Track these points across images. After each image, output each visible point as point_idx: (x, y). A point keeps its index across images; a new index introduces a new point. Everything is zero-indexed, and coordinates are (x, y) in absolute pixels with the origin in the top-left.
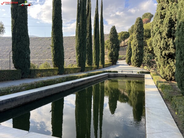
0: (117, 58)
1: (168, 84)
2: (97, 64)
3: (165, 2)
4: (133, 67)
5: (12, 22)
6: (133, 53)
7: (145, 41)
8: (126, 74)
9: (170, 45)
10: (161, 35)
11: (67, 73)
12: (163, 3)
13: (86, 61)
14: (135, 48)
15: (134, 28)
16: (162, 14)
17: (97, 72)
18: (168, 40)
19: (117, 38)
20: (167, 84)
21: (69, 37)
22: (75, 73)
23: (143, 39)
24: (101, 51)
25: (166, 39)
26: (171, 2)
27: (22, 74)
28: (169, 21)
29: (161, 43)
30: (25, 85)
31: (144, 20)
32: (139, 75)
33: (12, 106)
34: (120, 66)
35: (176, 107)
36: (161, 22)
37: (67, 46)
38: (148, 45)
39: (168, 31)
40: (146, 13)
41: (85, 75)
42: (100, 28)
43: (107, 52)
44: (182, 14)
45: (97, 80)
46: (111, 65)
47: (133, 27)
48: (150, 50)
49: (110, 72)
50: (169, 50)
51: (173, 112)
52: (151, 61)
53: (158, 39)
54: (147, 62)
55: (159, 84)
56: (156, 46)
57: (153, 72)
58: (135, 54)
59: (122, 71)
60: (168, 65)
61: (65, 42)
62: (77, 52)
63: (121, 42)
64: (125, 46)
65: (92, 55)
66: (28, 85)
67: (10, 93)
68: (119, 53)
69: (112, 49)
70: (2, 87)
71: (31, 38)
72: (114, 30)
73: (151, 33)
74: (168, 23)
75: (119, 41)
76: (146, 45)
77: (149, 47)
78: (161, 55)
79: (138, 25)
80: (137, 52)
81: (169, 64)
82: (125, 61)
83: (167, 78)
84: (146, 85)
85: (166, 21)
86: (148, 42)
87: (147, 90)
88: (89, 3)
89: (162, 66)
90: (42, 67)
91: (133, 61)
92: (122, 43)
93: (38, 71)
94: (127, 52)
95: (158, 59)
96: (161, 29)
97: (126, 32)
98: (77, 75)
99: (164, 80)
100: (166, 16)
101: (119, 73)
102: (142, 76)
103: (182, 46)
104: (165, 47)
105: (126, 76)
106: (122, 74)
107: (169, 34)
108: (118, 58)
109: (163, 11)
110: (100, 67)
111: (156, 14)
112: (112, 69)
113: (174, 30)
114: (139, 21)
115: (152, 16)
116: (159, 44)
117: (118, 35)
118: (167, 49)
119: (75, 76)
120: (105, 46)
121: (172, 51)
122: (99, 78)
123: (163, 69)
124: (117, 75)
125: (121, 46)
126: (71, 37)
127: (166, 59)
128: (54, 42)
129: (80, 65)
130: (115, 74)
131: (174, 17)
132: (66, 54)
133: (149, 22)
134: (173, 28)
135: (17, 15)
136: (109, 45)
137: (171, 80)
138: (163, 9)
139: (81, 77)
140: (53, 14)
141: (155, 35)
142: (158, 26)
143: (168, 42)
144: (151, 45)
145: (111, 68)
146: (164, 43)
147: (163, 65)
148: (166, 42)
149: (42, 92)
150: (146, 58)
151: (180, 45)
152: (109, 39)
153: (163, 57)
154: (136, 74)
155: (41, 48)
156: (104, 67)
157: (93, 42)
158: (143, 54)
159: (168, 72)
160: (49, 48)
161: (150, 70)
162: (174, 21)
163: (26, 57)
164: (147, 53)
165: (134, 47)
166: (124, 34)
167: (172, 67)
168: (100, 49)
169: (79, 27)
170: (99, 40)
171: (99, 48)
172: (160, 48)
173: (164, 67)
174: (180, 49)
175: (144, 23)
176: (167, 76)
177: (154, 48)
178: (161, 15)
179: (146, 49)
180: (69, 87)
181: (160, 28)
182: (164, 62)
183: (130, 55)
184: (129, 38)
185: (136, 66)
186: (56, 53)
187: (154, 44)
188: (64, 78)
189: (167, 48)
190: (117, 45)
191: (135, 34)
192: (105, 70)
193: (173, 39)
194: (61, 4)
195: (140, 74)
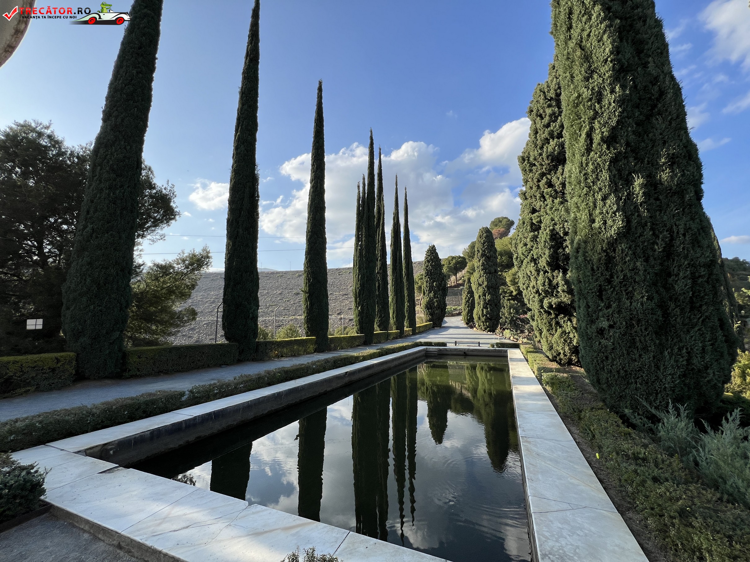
0: (442, 311)
1: (565, 375)
2: (400, 326)
3: (538, 198)
4: (480, 332)
5: (228, 245)
6: (476, 302)
7: (500, 275)
8: (465, 349)
9: (558, 287)
10: (535, 264)
11: (335, 349)
12: (534, 200)
13: (376, 320)
14: (481, 290)
15: (476, 250)
16: (534, 221)
17: (401, 345)
18: (553, 276)
19: (441, 269)
20: (562, 375)
21: (340, 269)
22: (351, 347)
23: (496, 271)
24: (406, 298)
25: (548, 273)
26: (551, 199)
27: (239, 352)
28: (551, 236)
29: (537, 280)
30: (245, 379)
31: (494, 231)
32: (495, 351)
33: (215, 431)
34: (451, 331)
35: (594, 436)
36: (533, 238)
37: (334, 287)
38: (509, 283)
39: (551, 256)
40: (499, 219)
41: (375, 353)
42: (404, 251)
43: (421, 300)
44: (580, 224)
45: (400, 364)
46: (429, 329)
47: (472, 246)
48: (514, 293)
49: (430, 344)
50: (556, 295)
51: (589, 450)
52: (519, 319)
53: (531, 272)
54: (510, 321)
55: (545, 376)
56: (527, 289)
57: (526, 343)
58: (482, 303)
59: (456, 343)
60: (559, 330)
61: (330, 279)
62: (356, 302)
63: (449, 278)
64: (458, 286)
65: (388, 307)
66: (250, 380)
67: (212, 398)
68: (447, 302)
69: (430, 292)
70: (197, 385)
71: (262, 273)
72: (432, 252)
73: (514, 260)
74: (548, 240)
75: (445, 276)
76: (505, 284)
77: (512, 288)
78: (542, 307)
79: (484, 243)
80: (485, 300)
81: (561, 327)
82: (460, 318)
83: (561, 359)
84: (514, 377)
85: (544, 235)
86: (508, 276)
87: (517, 390)
88: (380, 202)
89: (545, 331)
90: (280, 336)
91: (479, 318)
92: (452, 281)
93: (273, 345)
94: (464, 298)
95: (534, 316)
96: (534, 252)
97: (460, 257)
98: (355, 353)
99: (554, 365)
100: (542, 225)
101: (451, 346)
102: (502, 354)
103: (588, 293)
104: (547, 290)
105: (465, 354)
106: (456, 350)
107: (553, 262)
108: (445, 313)
109: (535, 215)
110: (406, 334)
111: (521, 222)
112: (433, 338)
113: (564, 254)
114: (485, 235)
115: (512, 223)
116: (533, 283)
117: (442, 263)
118: (553, 295)
119: (352, 357)
120: (416, 286)
121: (565, 299)
122: (406, 359)
123: (550, 339)
124: (445, 352)
125: (451, 287)
126: (343, 269)
127: (553, 316)
128: (309, 282)
129: (361, 329)
130: (440, 350)
131: (560, 228)
132: (332, 305)
133: (507, 236)
134: (560, 250)
135: (238, 232)
136: (425, 286)
137: (570, 363)
138: (534, 211)
139: (365, 358)
140: (308, 227)
141: (524, 264)
142: (529, 246)
143: (553, 279)
144: (514, 282)
145: (431, 334)
146: (545, 282)
147: (548, 330)
148: (548, 278)
149: (281, 396)
150: (505, 312)
151: (583, 288)
152: (423, 272)
153: (545, 311)
154: (487, 348)
155: (280, 294)
156: (414, 333)
157: (390, 279)
158: (499, 302)
159: (561, 345)
160: (298, 294)
161: (517, 339)
162: (562, 235)
163: (251, 315)
164: (509, 300)
165: (478, 288)
166: (454, 261)
167: (569, 333)
168: (406, 293)
169: (360, 250)
170: (401, 274)
171: (402, 292)
172: (537, 292)
173: (551, 334)
174: (585, 298)
175: (496, 238)
176: (560, 353)
177: (524, 292)
178: (532, 224)
179: (505, 293)
180: (340, 383)
181: (532, 250)
182: (549, 323)
183: (471, 306)
184: (466, 269)
185: (486, 329)
186: (312, 304)
187: (524, 284)
188: (328, 362)
189: (553, 293)
190: (440, 284)
191: (479, 261)
192: (418, 341)
193: (565, 272)
194: (325, 207)
195: (496, 348)
